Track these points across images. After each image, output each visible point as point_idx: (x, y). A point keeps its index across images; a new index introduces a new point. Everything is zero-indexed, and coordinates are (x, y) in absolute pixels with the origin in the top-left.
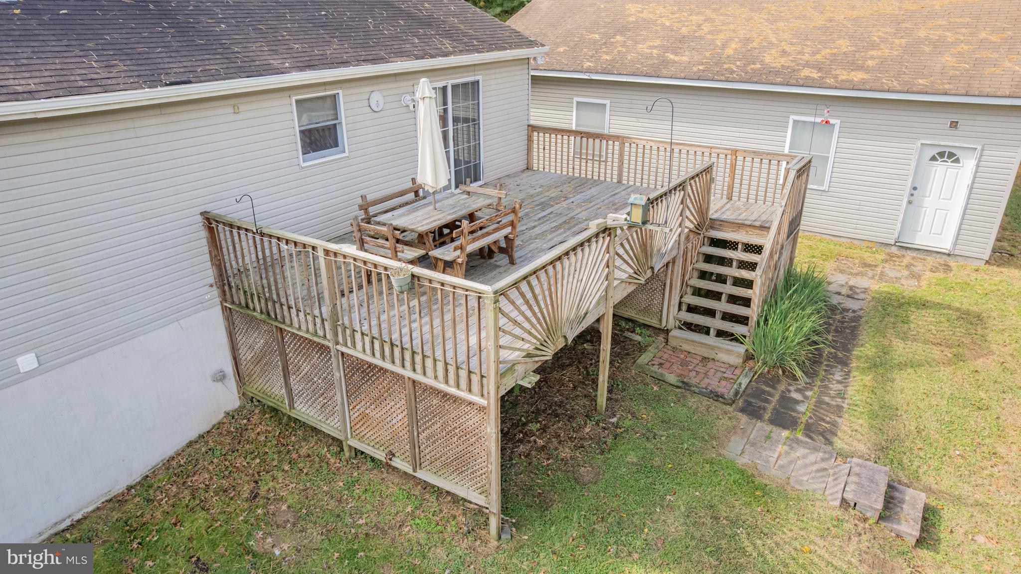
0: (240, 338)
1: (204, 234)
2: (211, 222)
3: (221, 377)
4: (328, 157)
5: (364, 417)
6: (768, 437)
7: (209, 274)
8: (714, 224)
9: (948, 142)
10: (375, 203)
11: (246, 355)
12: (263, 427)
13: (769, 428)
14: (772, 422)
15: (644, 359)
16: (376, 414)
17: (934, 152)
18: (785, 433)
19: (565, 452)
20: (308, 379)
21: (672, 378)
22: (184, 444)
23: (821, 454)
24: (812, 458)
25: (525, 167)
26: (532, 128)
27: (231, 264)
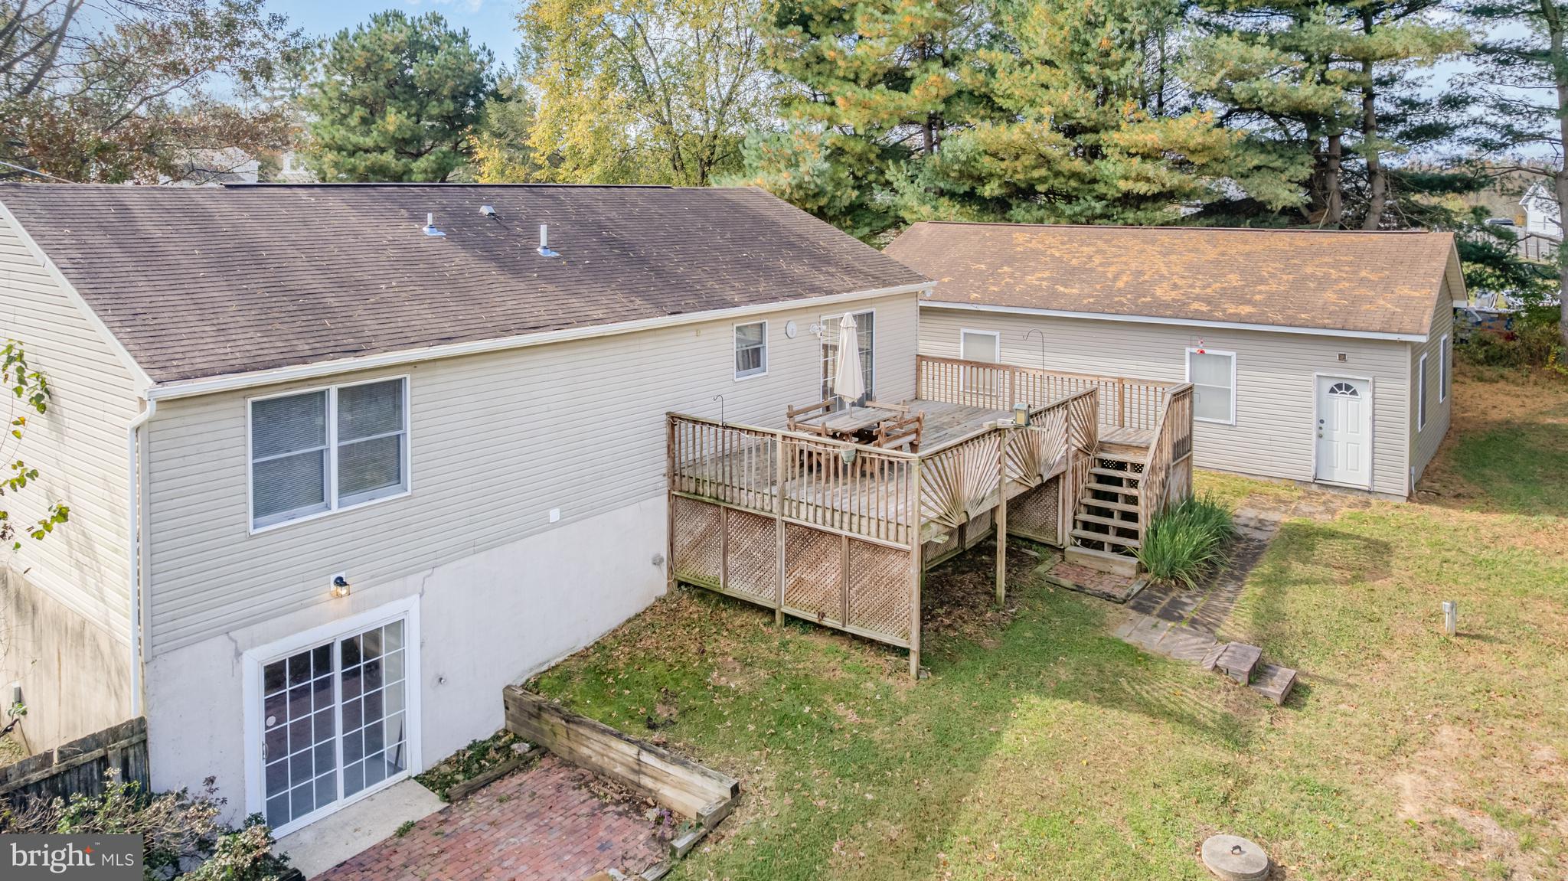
0: (680, 525)
1: (665, 430)
2: (674, 420)
3: (657, 562)
4: (755, 375)
5: (800, 581)
6: (1155, 626)
7: (663, 465)
8: (1103, 446)
9: (1344, 375)
10: (799, 412)
11: (683, 540)
12: (694, 609)
13: (1154, 620)
14: (1158, 616)
15: (1041, 569)
16: (810, 577)
17: (1332, 384)
18: (1170, 624)
19: (969, 629)
20: (747, 554)
21: (1066, 582)
22: (625, 619)
23: (1202, 639)
24: (1194, 641)
25: (913, 397)
26: (921, 358)
27: (686, 455)
